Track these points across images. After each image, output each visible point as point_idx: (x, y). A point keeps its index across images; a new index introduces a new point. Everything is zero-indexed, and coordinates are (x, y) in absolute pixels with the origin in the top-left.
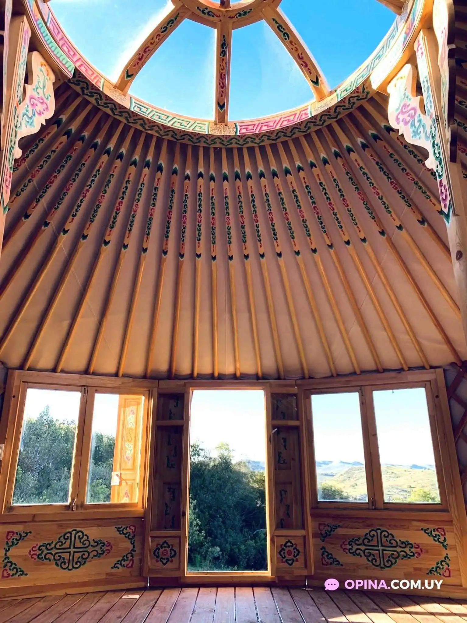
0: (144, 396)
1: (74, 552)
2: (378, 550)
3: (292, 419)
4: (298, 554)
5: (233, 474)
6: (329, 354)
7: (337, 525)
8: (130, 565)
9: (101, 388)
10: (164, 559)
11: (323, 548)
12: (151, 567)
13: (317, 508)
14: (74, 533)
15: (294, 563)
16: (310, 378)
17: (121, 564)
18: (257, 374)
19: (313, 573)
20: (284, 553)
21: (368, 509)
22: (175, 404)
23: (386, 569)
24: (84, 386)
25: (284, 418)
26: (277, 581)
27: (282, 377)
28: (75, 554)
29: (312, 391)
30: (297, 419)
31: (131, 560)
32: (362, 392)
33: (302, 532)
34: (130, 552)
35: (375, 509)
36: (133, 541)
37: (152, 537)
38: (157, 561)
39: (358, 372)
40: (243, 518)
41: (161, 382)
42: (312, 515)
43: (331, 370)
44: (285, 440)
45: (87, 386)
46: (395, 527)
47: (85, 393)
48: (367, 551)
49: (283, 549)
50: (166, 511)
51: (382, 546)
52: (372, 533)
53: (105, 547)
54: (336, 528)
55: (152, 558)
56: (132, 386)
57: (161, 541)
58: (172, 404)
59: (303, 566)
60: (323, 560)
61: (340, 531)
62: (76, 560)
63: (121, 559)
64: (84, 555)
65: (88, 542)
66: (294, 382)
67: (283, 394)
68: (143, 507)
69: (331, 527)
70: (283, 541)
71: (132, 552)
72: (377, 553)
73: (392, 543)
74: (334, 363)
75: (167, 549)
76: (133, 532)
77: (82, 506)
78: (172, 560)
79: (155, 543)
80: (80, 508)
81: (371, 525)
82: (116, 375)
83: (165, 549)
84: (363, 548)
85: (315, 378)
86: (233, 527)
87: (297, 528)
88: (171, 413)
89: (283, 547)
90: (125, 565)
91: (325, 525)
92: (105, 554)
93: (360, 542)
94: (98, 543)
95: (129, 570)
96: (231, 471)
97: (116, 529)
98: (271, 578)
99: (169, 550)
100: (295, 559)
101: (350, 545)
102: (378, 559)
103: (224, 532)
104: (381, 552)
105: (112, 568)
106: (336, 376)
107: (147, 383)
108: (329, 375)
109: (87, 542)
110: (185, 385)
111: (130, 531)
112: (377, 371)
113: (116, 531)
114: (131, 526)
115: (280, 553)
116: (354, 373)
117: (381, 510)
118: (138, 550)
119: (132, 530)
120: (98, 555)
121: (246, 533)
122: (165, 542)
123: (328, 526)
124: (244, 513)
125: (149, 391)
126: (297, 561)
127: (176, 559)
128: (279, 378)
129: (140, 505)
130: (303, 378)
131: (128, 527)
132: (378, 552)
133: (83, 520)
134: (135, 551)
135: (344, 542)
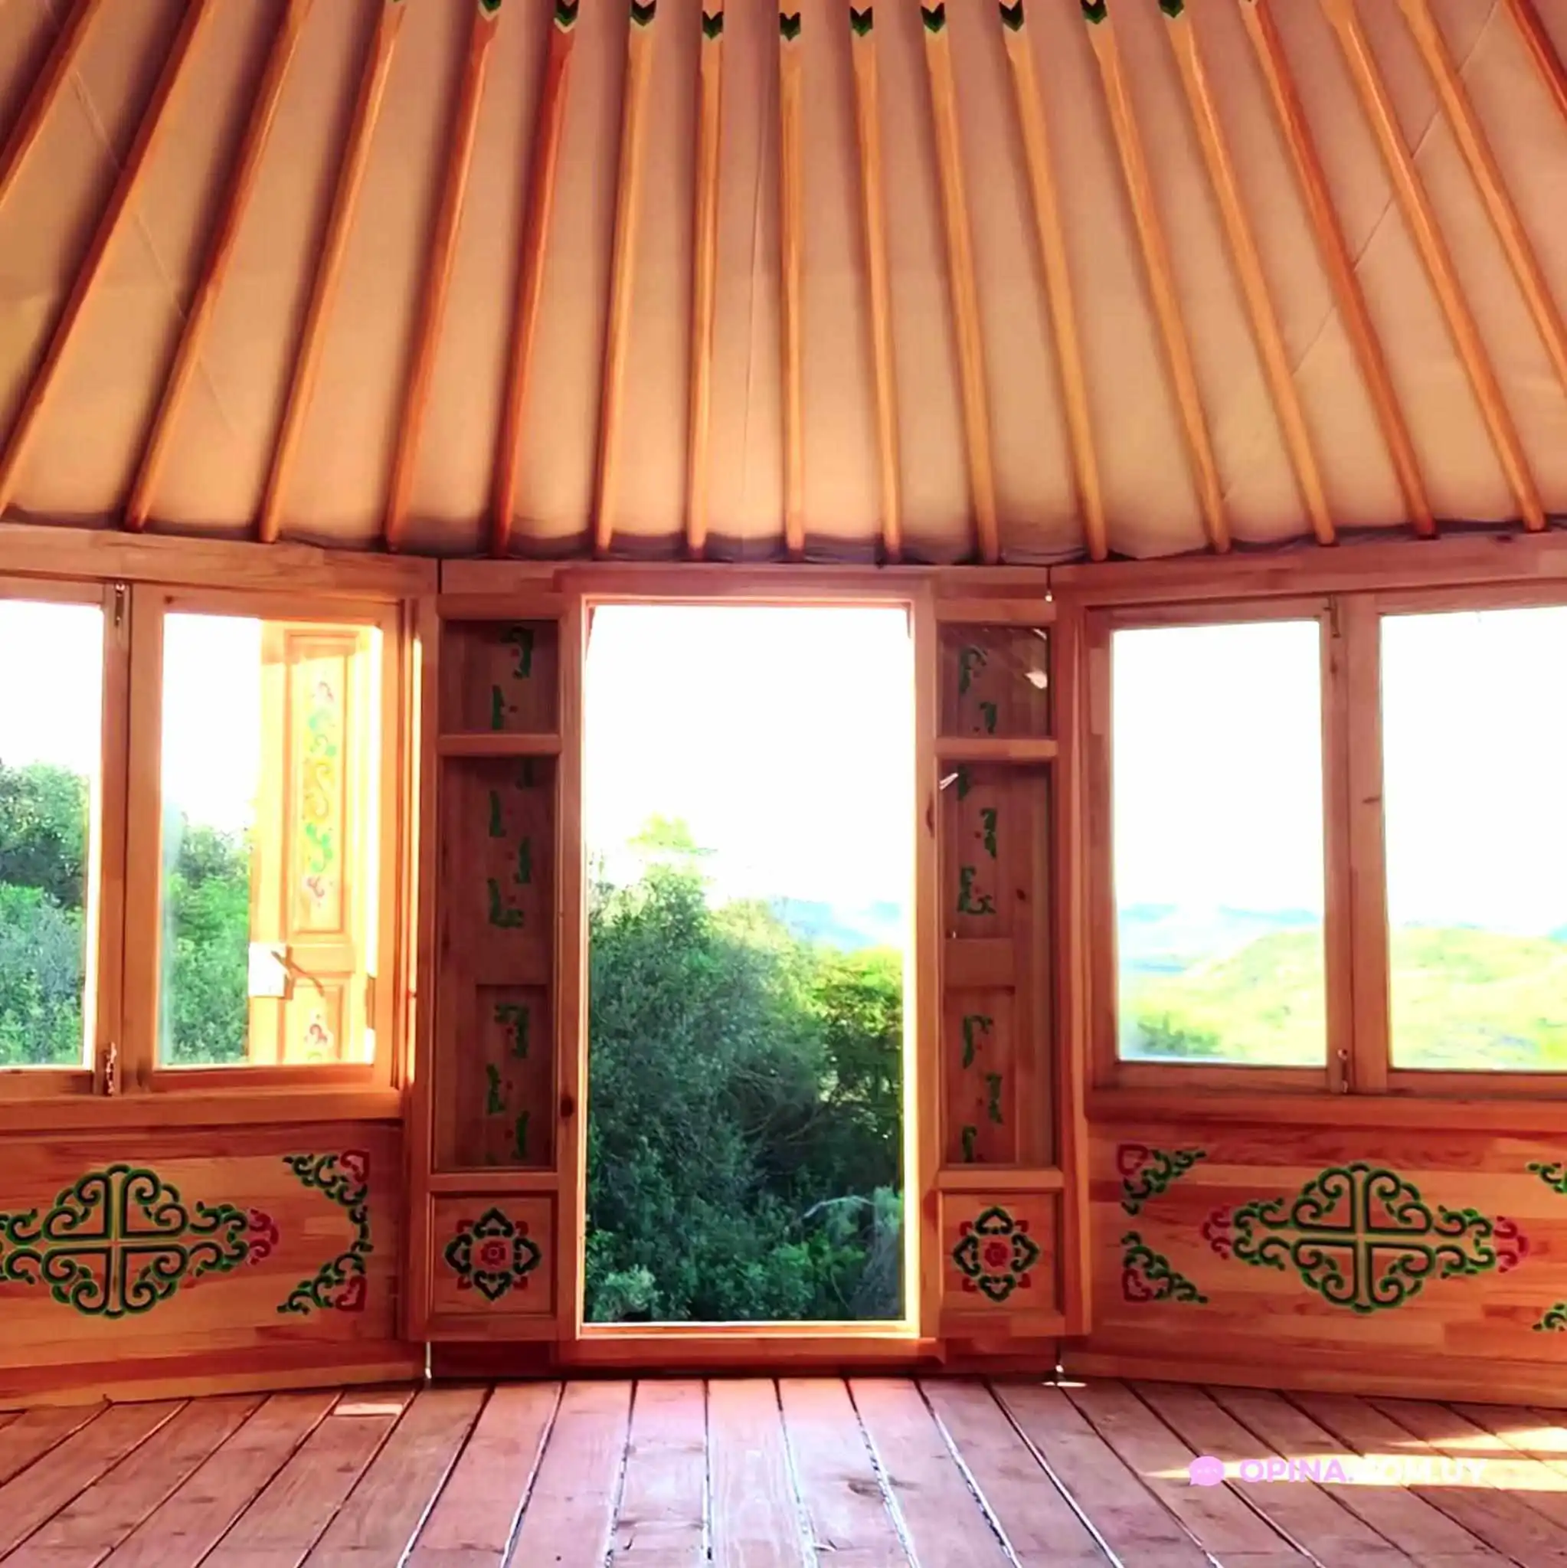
0: (379, 625)
1: (126, 1251)
2: (1353, 1245)
3: (1022, 729)
4: (1028, 1261)
5: (716, 960)
6: (1205, 458)
7: (1193, 1153)
8: (351, 1300)
9: (190, 592)
10: (492, 1278)
11: (1135, 1237)
12: (442, 1308)
13: (1114, 1086)
14: (117, 1179)
15: (1013, 1292)
16: (1114, 556)
17: (315, 1295)
18: (879, 540)
19: (1086, 1328)
20: (974, 1256)
21: (1325, 1092)
22: (515, 664)
23: (1379, 1311)
24: (116, 581)
25: (991, 731)
26: (942, 1358)
27: (991, 551)
28: (130, 1257)
29: (1118, 613)
30: (1049, 730)
31: (353, 1282)
32: (1334, 621)
33: (1053, 1179)
34: (349, 1251)
35: (1351, 1093)
36: (359, 1208)
37: (439, 1196)
38: (462, 1286)
39: (1326, 533)
40: (758, 1146)
41: (451, 566)
42: (1091, 1115)
43: (1206, 524)
44: (991, 817)
45: (129, 582)
46: (1427, 1159)
47: (119, 611)
48: (1305, 1249)
49: (973, 1241)
50: (493, 1094)
51: (1370, 1229)
52: (1330, 1186)
53: (247, 1230)
54: (1188, 1165)
55: (439, 1273)
56: (323, 585)
57: (478, 1209)
58: (503, 661)
59: (1050, 1303)
60: (1131, 1283)
61: (1202, 1175)
62: (134, 1279)
63: (312, 1276)
64: (166, 1260)
65: (176, 1212)
66: (1038, 576)
67: (992, 627)
68: (395, 1083)
69: (1166, 1160)
70: (973, 1209)
71: (357, 1251)
72: (1343, 1257)
73: (1408, 1220)
74: (1222, 495)
75: (501, 1238)
76: (358, 1178)
77: (143, 1075)
78: (524, 1280)
79: (453, 1218)
80: (134, 1081)
81: (1333, 1154)
82: (254, 531)
83: (493, 1238)
84: (1291, 1236)
85: (1134, 559)
86: (713, 1188)
87: (1029, 1163)
88: (499, 703)
89: (974, 1233)
90: (332, 1300)
91: (1145, 1153)
92: (248, 1259)
93: (1284, 1212)
94: (218, 1215)
95: (352, 1316)
96: (704, 945)
97: (289, 1166)
98: (922, 1347)
99: (508, 1242)
100: (1017, 1277)
101: (1240, 1225)
102: (1348, 1280)
103: (670, 1211)
104: (1362, 1252)
105: (281, 1309)
106: (1229, 552)
107: (389, 570)
108: (1201, 544)
109: (172, 1214)
110: (556, 584)
111: (347, 1172)
112: (1409, 530)
113: (287, 1174)
114: (350, 1153)
115: (957, 1255)
116: (1308, 538)
117: (1376, 1094)
118: (381, 1243)
119: (355, 1168)
120: (219, 1263)
121: (772, 1215)
122: (495, 1214)
123: (1157, 1155)
124: (761, 1127)
125: (401, 604)
126: (1026, 1283)
127: (538, 1277)
128: (975, 557)
129: (384, 1074)
130: (1084, 557)
131: (335, 1158)
132: (1349, 1251)
133: (152, 1129)
134: (370, 1248)
135: (1215, 1216)
